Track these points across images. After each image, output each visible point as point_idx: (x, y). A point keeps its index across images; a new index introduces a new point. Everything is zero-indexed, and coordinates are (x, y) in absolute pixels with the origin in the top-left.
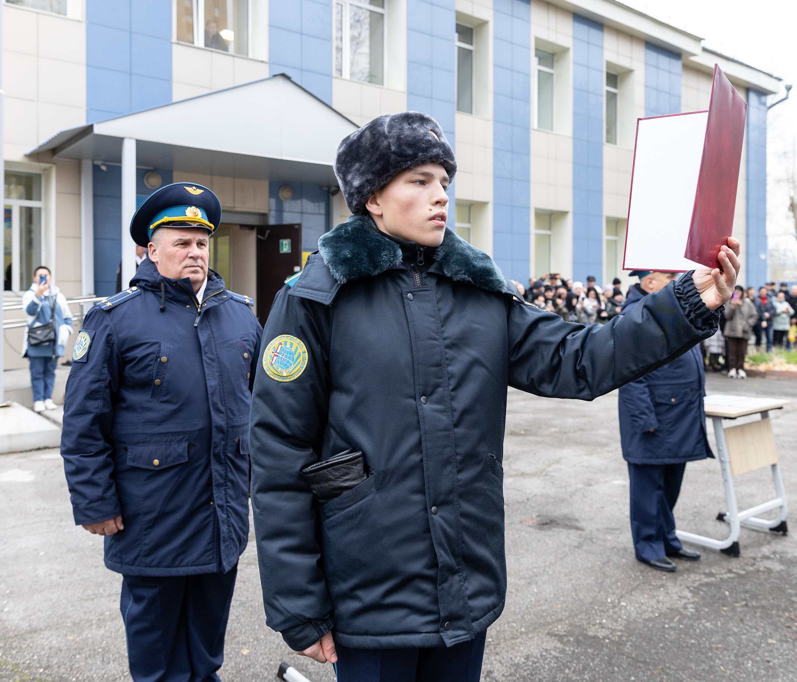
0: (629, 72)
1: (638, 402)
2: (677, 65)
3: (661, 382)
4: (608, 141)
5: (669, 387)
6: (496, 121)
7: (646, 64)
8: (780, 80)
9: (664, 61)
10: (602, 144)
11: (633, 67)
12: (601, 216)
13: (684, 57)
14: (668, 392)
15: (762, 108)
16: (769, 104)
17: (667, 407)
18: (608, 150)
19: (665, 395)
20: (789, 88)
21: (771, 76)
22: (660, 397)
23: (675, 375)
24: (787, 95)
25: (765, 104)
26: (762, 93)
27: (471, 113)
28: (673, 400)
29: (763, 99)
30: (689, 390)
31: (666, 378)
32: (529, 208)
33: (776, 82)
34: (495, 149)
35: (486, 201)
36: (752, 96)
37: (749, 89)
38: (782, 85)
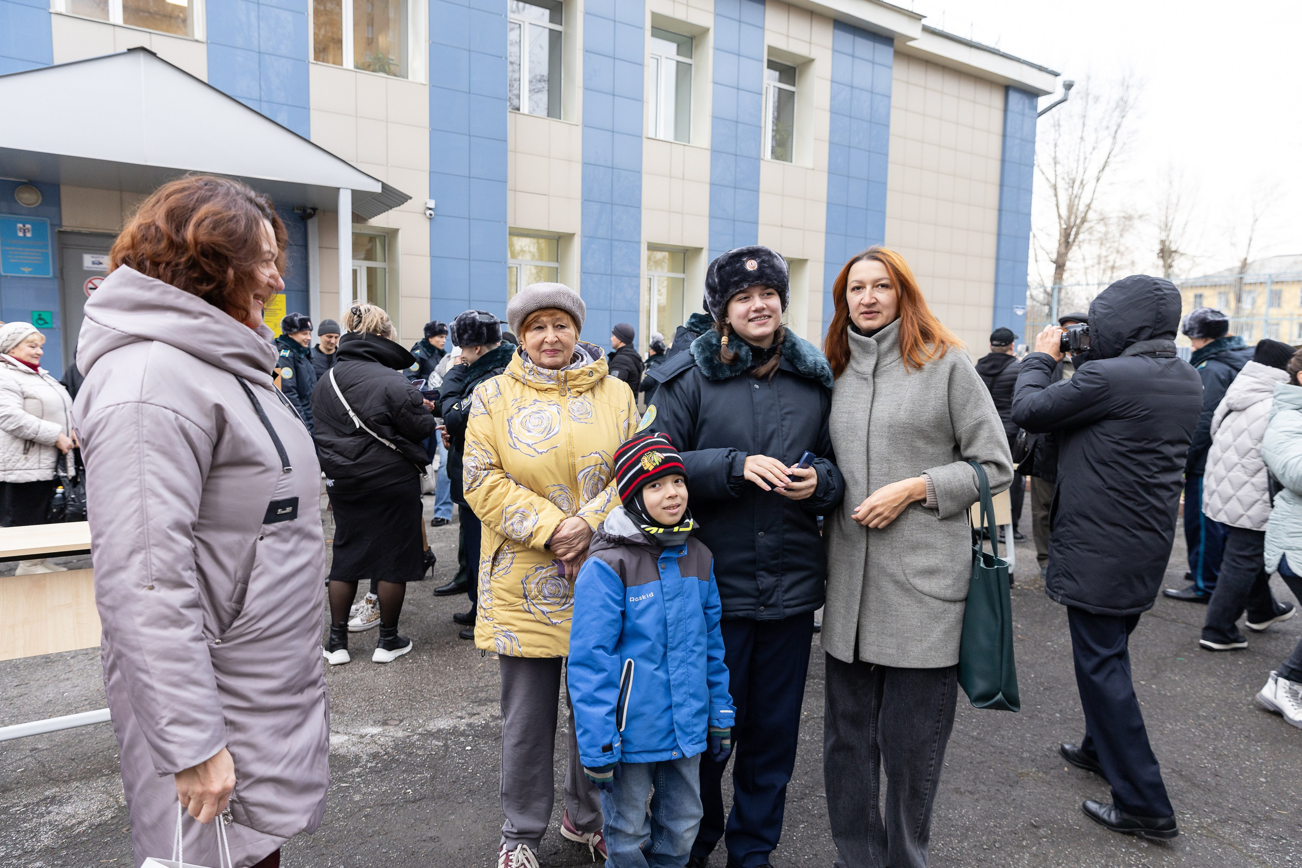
0: (809, 61)
2: (884, 53)
4: (776, 156)
6: (585, 126)
7: (834, 51)
8: (1056, 75)
9: (864, 47)
10: (758, 159)
11: (812, 56)
13: (896, 42)
15: (1029, 112)
16: (1040, 109)
18: (772, 167)
20: (1068, 86)
21: (1041, 69)
24: (1066, 95)
25: (1035, 108)
26: (1032, 94)
27: (561, 119)
29: (1032, 101)
32: (639, 243)
33: (1050, 77)
34: (585, 164)
35: (571, 232)
36: (1014, 97)
37: (1008, 88)
38: (1059, 81)
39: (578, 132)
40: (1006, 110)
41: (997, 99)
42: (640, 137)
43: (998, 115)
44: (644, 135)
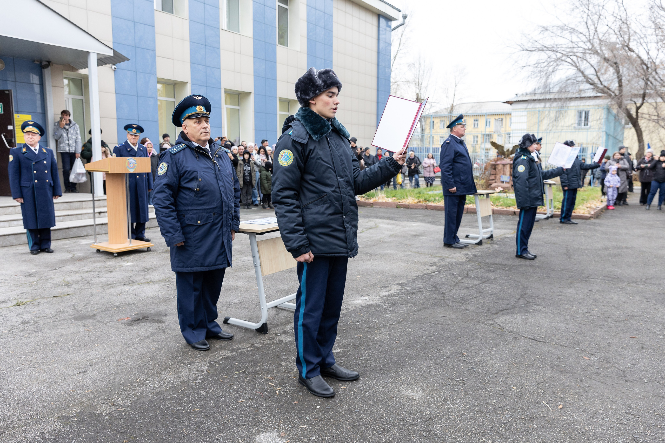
1: (164, 223)
3: (190, 208)
4: (281, 43)
5: (195, 212)
6: (191, 20)
8: (400, 11)
10: (275, 45)
12: (276, 97)
14: (194, 216)
15: (388, 29)
16: (393, 27)
17: (195, 227)
18: (280, 49)
19: (192, 218)
20: (405, 17)
21: (393, 7)
22: (188, 219)
23: (200, 202)
24: (404, 22)
25: (390, 27)
26: (389, 19)
27: (173, 13)
28: (199, 222)
29: (389, 23)
30: (212, 214)
31: (192, 204)
32: (220, 88)
33: (397, 12)
34: (191, 42)
35: (186, 81)
36: (382, 21)
37: (380, 15)
38: (400, 14)
39: (186, 24)
40: (379, 27)
41: (374, 20)
42: (219, 29)
43: (375, 29)
44: (221, 28)
